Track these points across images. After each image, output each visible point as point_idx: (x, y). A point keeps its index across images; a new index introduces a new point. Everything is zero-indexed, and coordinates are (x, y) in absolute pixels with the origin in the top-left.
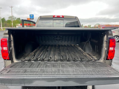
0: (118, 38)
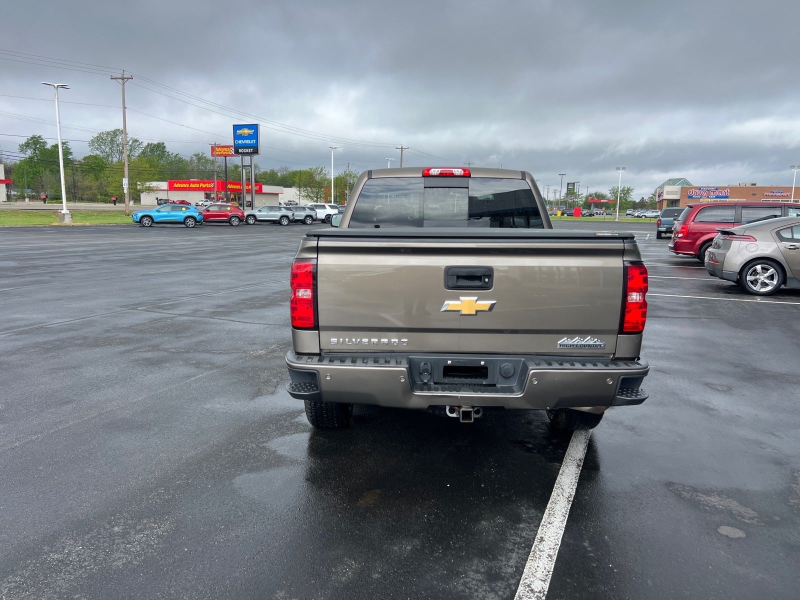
0: (772, 271)
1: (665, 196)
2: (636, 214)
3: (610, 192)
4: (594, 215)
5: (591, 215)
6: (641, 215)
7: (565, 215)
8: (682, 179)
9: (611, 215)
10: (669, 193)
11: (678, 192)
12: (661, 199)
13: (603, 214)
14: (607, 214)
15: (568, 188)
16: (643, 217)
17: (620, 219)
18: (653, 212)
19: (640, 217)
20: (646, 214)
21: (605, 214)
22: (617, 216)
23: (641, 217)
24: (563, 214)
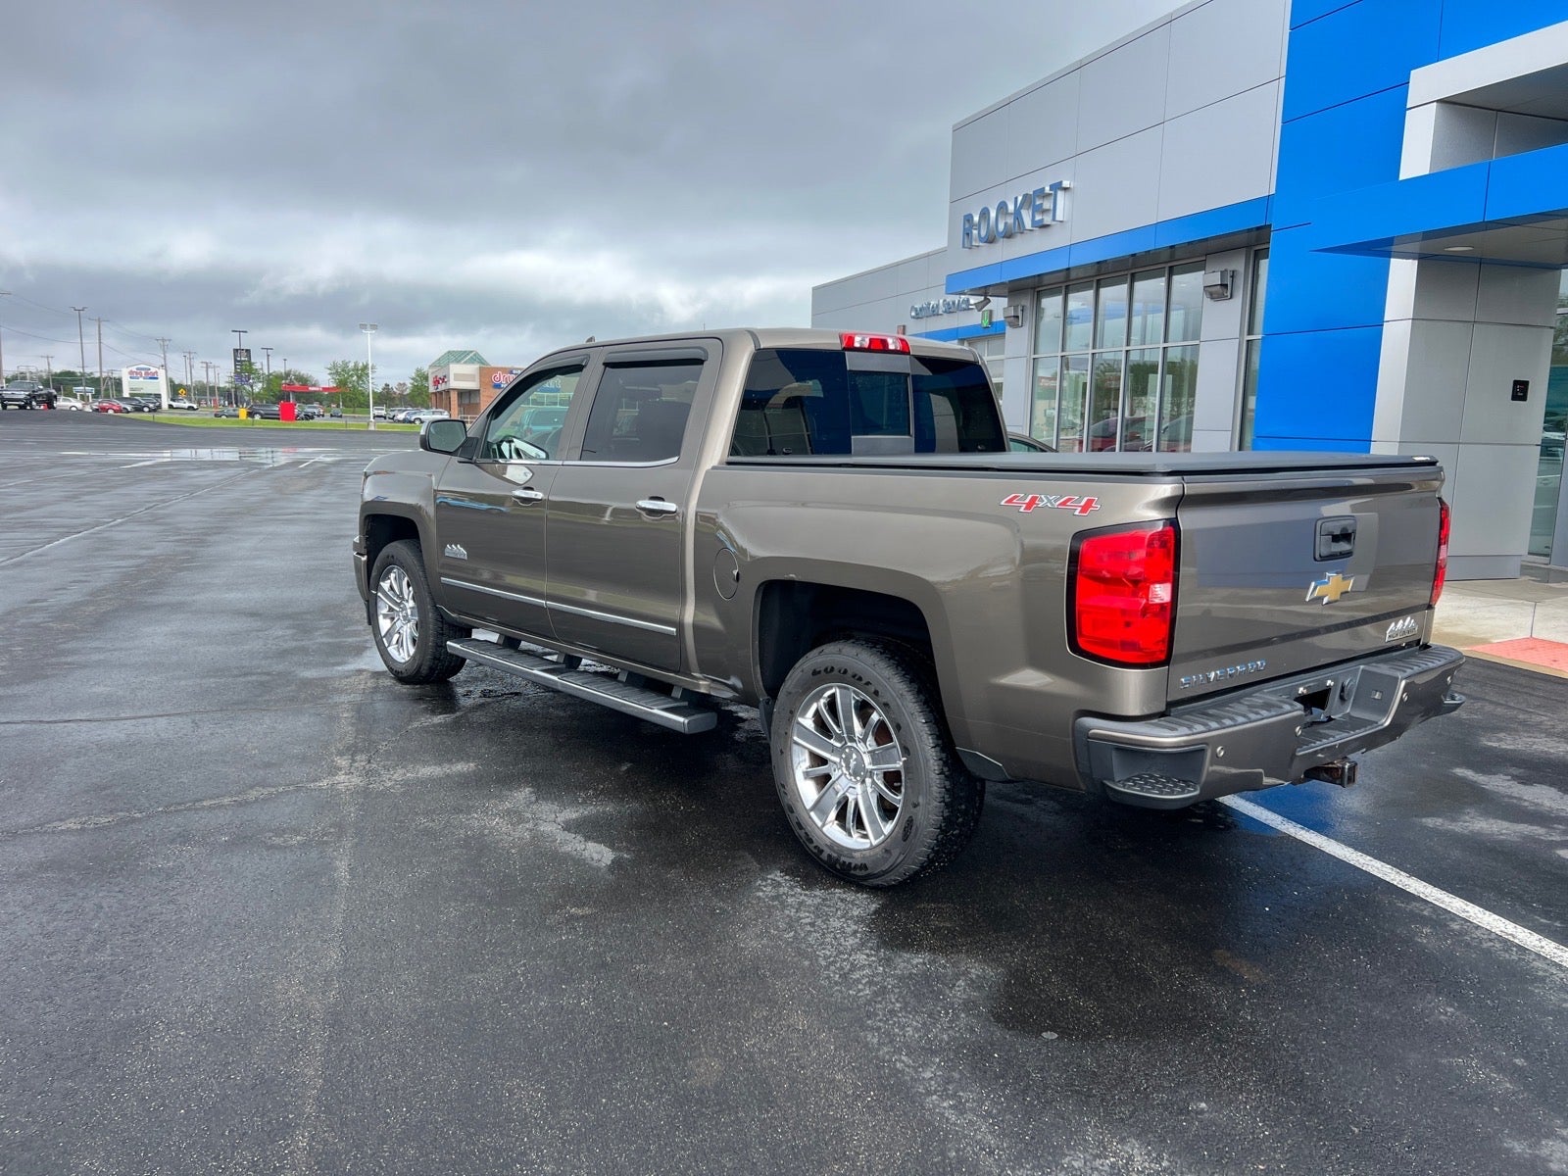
1: (454, 384)
2: (401, 416)
3: (329, 371)
4: (312, 418)
5: (309, 417)
6: (413, 419)
7: (257, 417)
8: (471, 352)
9: (341, 416)
10: (458, 377)
11: (474, 376)
12: (442, 387)
13: (323, 416)
14: (332, 416)
15: (236, 360)
16: (417, 422)
17: (379, 427)
18: (434, 413)
19: (410, 422)
20: (422, 417)
21: (328, 415)
22: (372, 419)
23: (414, 422)
24: (251, 414)
